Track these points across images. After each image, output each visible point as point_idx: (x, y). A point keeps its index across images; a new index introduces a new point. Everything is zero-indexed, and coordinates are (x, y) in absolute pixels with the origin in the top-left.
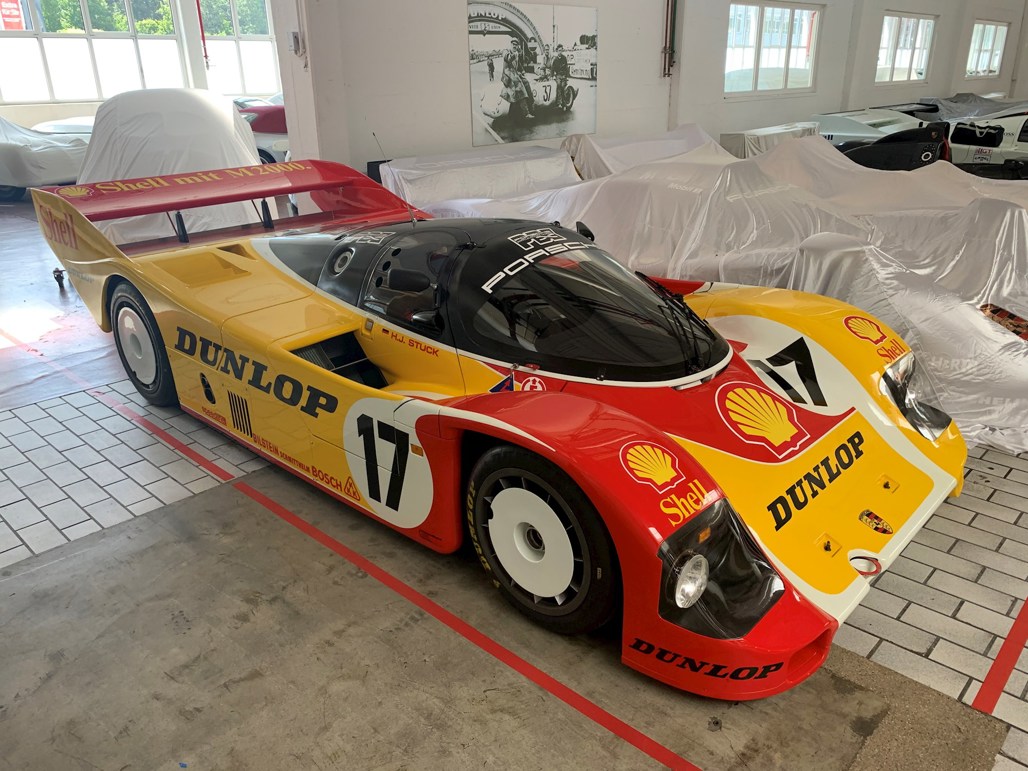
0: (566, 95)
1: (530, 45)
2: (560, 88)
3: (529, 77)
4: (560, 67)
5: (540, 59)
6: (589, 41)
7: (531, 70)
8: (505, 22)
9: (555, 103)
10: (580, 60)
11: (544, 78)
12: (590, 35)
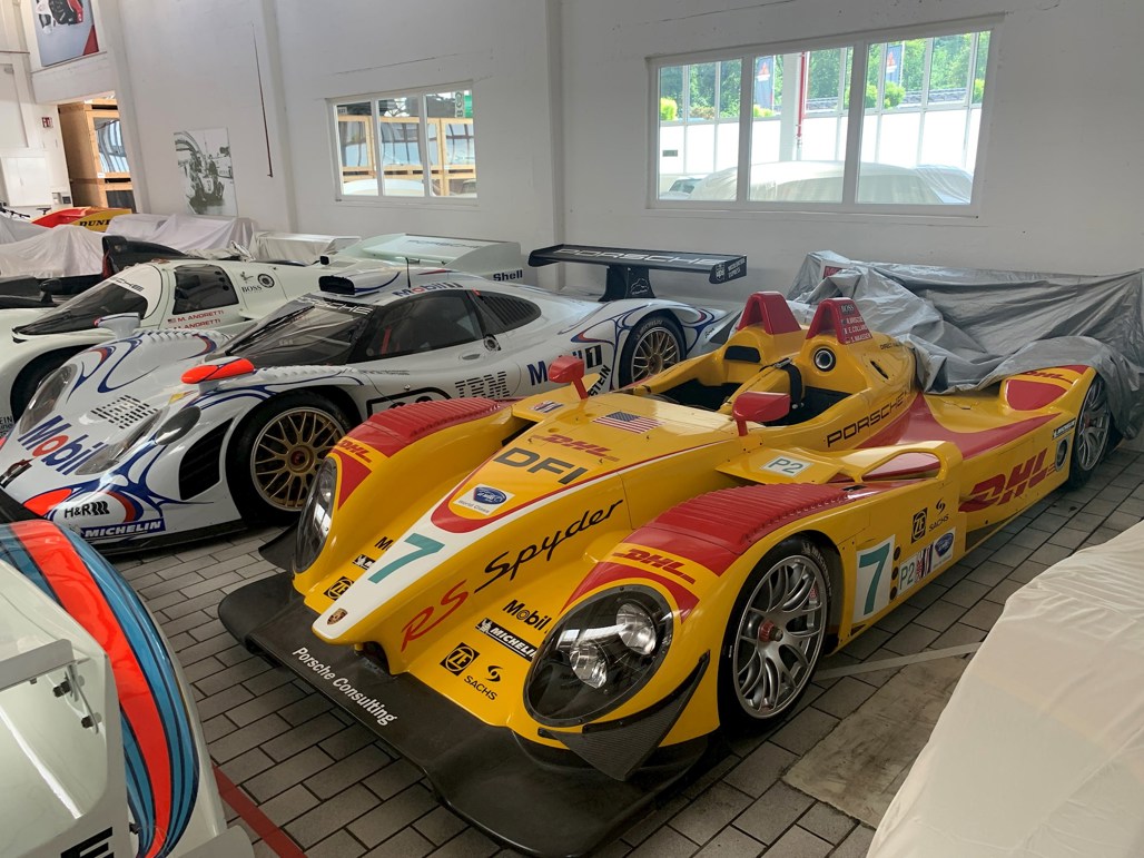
0: (219, 187)
1: (198, 155)
2: (215, 183)
3: (201, 175)
4: (213, 169)
5: (203, 164)
6: (225, 151)
7: (200, 171)
8: (187, 143)
9: (214, 193)
10: (223, 164)
11: (206, 176)
12: (225, 146)
